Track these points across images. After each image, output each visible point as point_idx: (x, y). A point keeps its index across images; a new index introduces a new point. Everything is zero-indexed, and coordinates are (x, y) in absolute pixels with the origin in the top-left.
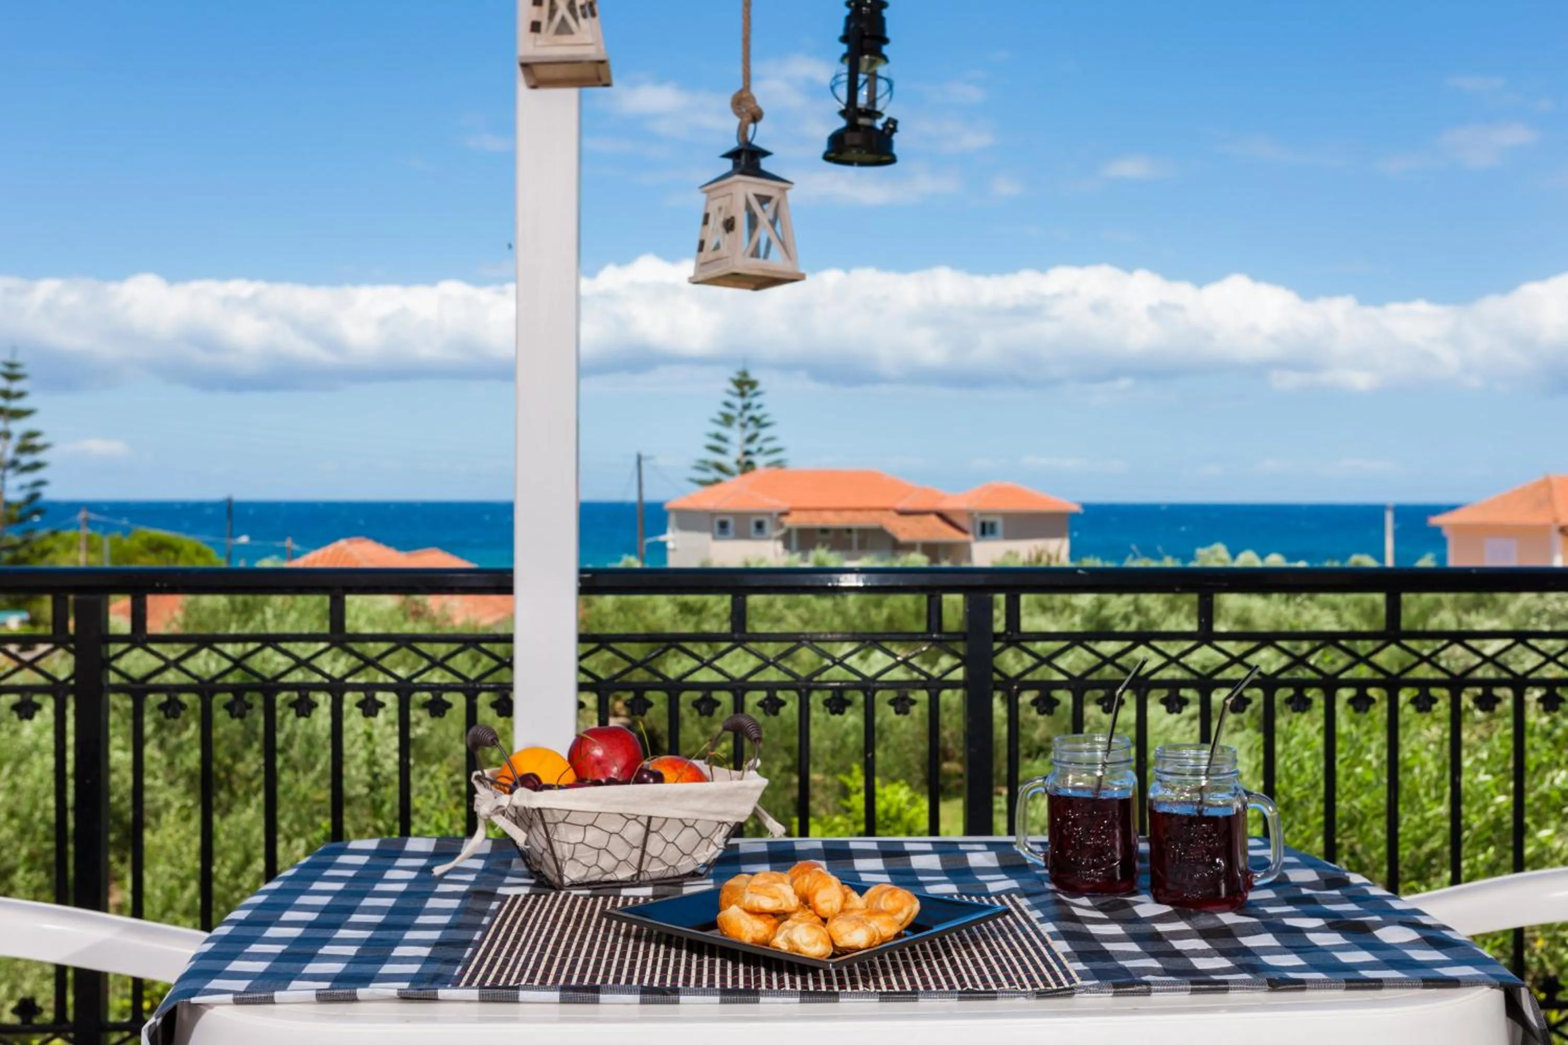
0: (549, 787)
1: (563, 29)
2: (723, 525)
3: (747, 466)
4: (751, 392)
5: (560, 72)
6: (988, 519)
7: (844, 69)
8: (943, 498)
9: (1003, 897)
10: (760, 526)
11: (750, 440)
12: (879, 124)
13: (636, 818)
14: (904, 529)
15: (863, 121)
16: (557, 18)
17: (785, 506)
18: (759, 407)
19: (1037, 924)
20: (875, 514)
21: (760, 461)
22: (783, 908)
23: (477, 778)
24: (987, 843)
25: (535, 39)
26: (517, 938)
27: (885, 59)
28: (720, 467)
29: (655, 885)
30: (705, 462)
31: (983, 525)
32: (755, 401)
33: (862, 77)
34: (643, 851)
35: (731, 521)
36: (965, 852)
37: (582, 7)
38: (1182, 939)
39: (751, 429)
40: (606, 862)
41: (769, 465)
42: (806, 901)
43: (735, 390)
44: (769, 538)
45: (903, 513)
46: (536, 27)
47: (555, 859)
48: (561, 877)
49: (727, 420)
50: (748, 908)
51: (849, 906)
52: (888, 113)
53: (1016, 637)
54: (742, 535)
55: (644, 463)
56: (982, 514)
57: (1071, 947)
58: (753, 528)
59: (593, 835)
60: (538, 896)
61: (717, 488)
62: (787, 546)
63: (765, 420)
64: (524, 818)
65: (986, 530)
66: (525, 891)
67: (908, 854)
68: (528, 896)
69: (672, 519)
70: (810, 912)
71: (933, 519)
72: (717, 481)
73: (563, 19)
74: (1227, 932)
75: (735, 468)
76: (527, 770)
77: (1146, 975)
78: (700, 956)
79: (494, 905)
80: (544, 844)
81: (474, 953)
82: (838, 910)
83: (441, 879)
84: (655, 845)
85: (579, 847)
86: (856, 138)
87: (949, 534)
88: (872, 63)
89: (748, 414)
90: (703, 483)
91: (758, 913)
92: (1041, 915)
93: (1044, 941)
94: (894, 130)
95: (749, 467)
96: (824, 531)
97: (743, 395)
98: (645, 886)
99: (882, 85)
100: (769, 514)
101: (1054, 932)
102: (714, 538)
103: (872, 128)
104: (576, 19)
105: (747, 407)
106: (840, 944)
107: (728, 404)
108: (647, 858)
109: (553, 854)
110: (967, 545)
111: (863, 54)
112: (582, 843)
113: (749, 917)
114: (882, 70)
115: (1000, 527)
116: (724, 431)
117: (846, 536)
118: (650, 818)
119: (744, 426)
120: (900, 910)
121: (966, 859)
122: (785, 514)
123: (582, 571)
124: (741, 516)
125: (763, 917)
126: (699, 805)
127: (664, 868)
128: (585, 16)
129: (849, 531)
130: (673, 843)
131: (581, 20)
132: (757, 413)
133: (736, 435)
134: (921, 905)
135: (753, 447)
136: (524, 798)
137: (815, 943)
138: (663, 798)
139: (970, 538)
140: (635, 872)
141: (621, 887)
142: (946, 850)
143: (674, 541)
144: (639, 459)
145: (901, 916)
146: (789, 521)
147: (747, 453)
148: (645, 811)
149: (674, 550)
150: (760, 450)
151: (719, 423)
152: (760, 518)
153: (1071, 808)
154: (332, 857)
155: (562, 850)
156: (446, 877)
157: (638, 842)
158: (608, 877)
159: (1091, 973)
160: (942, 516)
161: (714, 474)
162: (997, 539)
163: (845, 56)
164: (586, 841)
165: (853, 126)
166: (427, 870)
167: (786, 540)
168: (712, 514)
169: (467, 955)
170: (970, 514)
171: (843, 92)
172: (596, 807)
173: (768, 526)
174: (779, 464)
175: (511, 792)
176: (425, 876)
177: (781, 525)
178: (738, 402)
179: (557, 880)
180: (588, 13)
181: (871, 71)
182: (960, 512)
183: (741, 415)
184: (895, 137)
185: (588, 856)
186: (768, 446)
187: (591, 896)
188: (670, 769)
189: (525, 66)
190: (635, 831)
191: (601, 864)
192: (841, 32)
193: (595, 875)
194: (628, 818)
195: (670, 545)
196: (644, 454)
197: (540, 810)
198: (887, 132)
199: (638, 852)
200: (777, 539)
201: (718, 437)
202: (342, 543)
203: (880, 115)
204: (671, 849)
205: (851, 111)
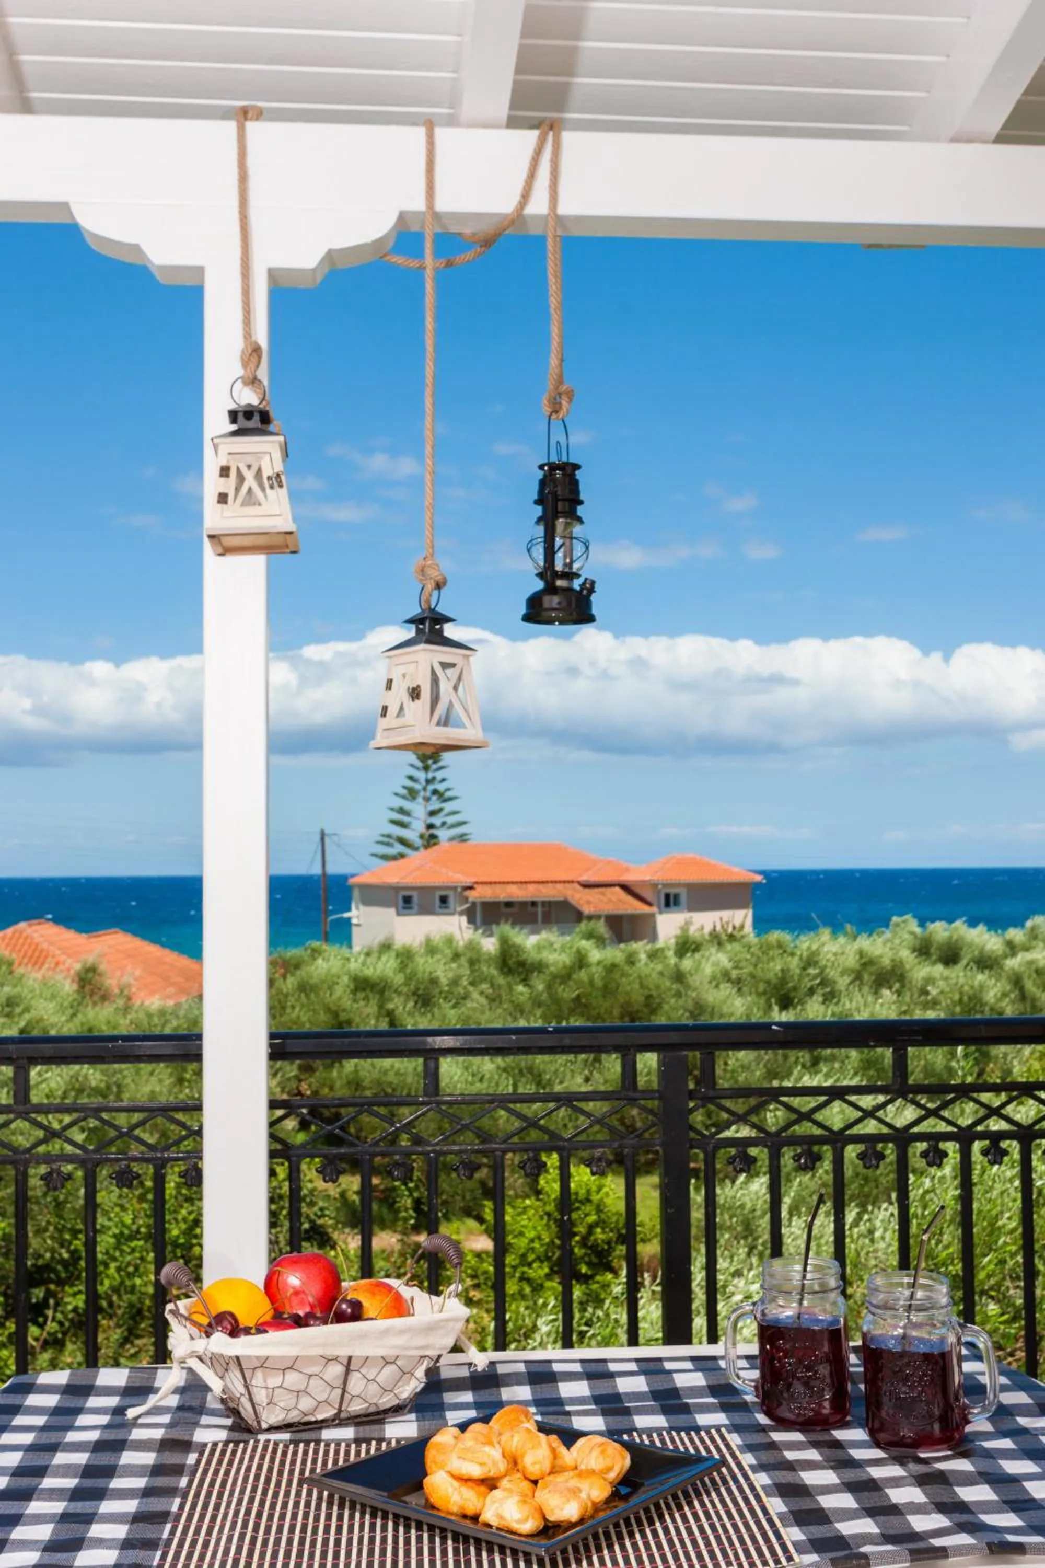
0: (247, 1331)
1: (250, 500)
2: (407, 900)
3: (430, 840)
4: (434, 767)
5: (247, 541)
6: (672, 891)
7: (540, 530)
8: (627, 870)
9: (713, 1431)
10: (444, 900)
11: (432, 813)
12: (576, 584)
13: (336, 1359)
14: (588, 902)
15: (559, 583)
16: (244, 489)
17: (468, 880)
18: (443, 780)
19: (750, 1473)
20: (559, 887)
21: (443, 834)
22: (491, 1474)
23: (171, 1311)
24: (693, 1359)
25: (222, 512)
26: (217, 1507)
27: (580, 520)
28: (403, 841)
29: (357, 1424)
30: (389, 836)
31: (667, 896)
32: (439, 775)
33: (558, 541)
34: (344, 1391)
35: (415, 894)
36: (670, 1372)
37: (269, 478)
38: (897, 1486)
39: (435, 804)
40: (306, 1404)
41: (452, 839)
42: (514, 1462)
43: (420, 764)
44: (453, 914)
45: (587, 886)
46: (223, 498)
47: (253, 1405)
48: (259, 1423)
49: (412, 794)
50: (456, 1473)
51: (559, 1462)
52: (584, 575)
53: (711, 1093)
54: (426, 910)
55: (327, 841)
56: (665, 885)
57: (786, 1505)
58: (437, 902)
59: (292, 1379)
60: (237, 1443)
61: (401, 862)
62: (471, 920)
63: (448, 794)
64: (221, 1364)
65: (670, 902)
66: (222, 1435)
67: (612, 1375)
68: (226, 1443)
69: (356, 894)
70: (519, 1475)
71: (617, 889)
72: (402, 856)
73: (250, 490)
74: (942, 1479)
75: (418, 842)
76: (223, 1308)
77: (865, 1544)
78: (407, 1529)
79: (192, 1458)
80: (242, 1389)
81: (174, 1528)
82: (548, 1470)
83: (134, 1423)
84: (356, 1384)
85: (277, 1391)
86: (553, 601)
87: (634, 907)
88: (567, 525)
89: (431, 787)
90: (385, 857)
91: (465, 1480)
92: (754, 1462)
93: (757, 1497)
94: (591, 590)
95: (432, 841)
96: (508, 904)
97: (426, 768)
98: (346, 1425)
99: (578, 549)
100: (455, 888)
101: (768, 1486)
102: (399, 914)
103: (570, 590)
104: (263, 489)
105: (428, 782)
106: (552, 1518)
107: (411, 778)
108: (347, 1397)
109: (251, 1399)
110: (653, 916)
111: (557, 518)
112: (281, 1387)
113: (456, 1484)
114: (577, 530)
115: (683, 898)
116: (407, 805)
117: (530, 909)
118: (350, 1358)
119: (427, 799)
120: (609, 1469)
121: (673, 1380)
122: (471, 888)
123: (272, 1036)
124: (425, 891)
125: (470, 1484)
126: (400, 1341)
127: (366, 1405)
128: (272, 487)
129: (534, 904)
130: (374, 1380)
131: (268, 491)
132: (441, 787)
133: (419, 809)
134: (632, 1460)
135: (437, 821)
136: (220, 1343)
137: (526, 1520)
138: (364, 1336)
139: (654, 909)
140: (335, 1411)
141: (320, 1428)
142: (650, 1367)
143: (358, 917)
144: (323, 836)
145: (612, 1475)
146: (473, 895)
147: (430, 826)
148: (344, 1352)
149: (358, 925)
150: (444, 824)
151: (404, 797)
152: (444, 893)
153: (783, 1338)
154: (20, 1396)
155: (261, 1396)
156: (140, 1421)
157: (339, 1383)
158: (307, 1419)
159: (808, 1545)
160: (625, 887)
161: (399, 848)
162: (682, 911)
163: (539, 520)
164: (285, 1385)
165: (551, 589)
166: (119, 1411)
167: (471, 915)
168: (396, 889)
169: (165, 1535)
170: (654, 886)
171: (539, 553)
172: (293, 1352)
173: (452, 901)
174: (462, 838)
175: (208, 1335)
176: (118, 1419)
177: (466, 900)
178: (421, 775)
179: (255, 1424)
180: (276, 484)
181: (567, 533)
182: (643, 883)
183: (425, 789)
184: (593, 597)
185: (284, 1400)
186: (451, 820)
187: (291, 1441)
188: (368, 1295)
189: (211, 537)
190: (336, 1370)
191: (300, 1407)
192: (535, 497)
193: (294, 1416)
194: (329, 1360)
195: (354, 921)
196: (327, 831)
197: (237, 1358)
198: (585, 592)
199: (339, 1392)
200: (461, 913)
201: (402, 811)
202: (22, 925)
203: (577, 575)
204: (373, 1387)
205: (548, 573)
